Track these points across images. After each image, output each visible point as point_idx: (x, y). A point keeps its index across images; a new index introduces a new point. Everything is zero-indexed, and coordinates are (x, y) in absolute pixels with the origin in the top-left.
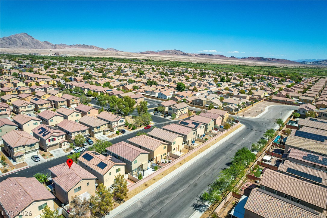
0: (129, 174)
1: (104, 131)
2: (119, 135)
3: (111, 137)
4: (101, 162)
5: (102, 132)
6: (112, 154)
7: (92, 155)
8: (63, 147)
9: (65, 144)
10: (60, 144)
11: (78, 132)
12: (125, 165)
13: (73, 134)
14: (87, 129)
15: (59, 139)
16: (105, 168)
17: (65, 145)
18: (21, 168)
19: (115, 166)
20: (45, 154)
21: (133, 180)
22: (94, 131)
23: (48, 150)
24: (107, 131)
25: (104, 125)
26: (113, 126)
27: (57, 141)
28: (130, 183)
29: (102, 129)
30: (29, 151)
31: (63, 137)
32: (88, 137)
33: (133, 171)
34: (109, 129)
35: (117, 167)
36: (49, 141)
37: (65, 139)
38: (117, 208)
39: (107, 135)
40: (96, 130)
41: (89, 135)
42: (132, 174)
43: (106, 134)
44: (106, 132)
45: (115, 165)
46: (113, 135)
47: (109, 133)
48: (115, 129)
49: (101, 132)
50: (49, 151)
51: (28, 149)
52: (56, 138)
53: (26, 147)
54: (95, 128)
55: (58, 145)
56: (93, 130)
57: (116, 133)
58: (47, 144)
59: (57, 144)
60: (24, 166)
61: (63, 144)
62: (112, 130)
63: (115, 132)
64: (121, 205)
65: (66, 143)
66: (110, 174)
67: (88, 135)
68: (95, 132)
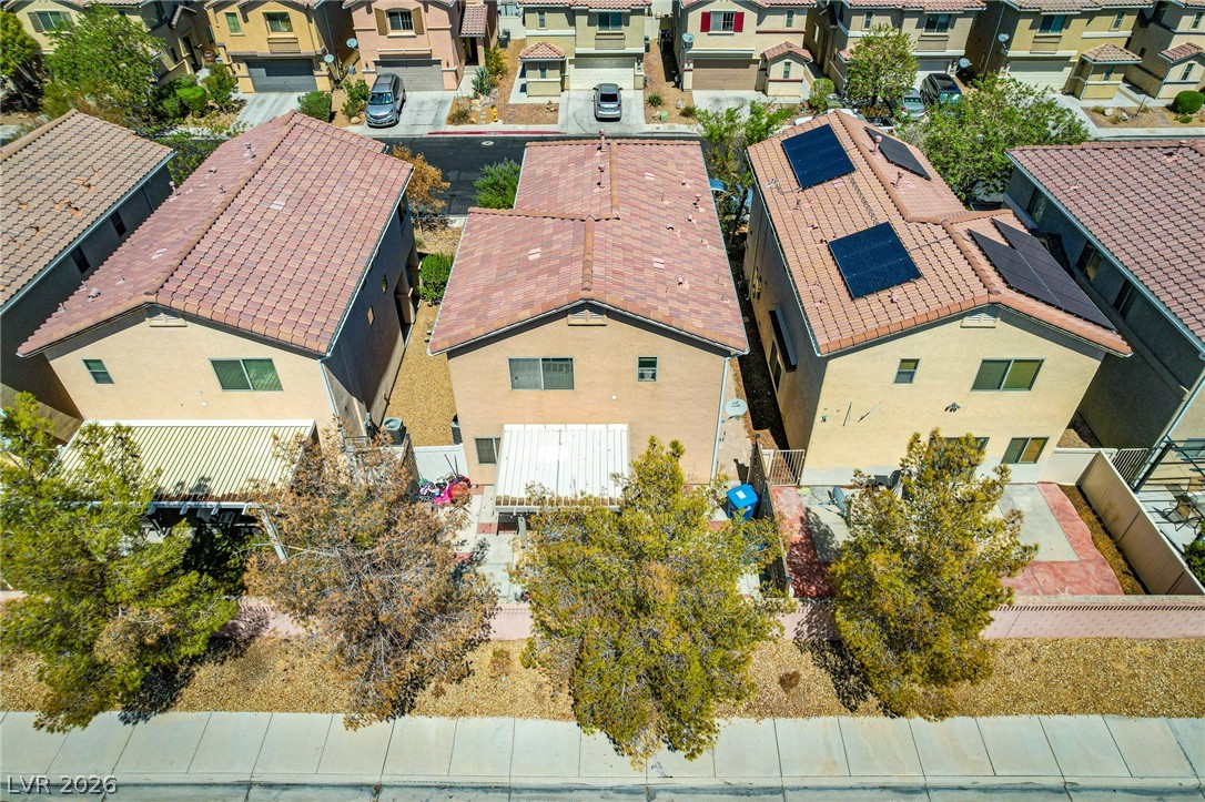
0: (1109, 454)
1: (1083, 62)
2: (1186, 121)
3: (1116, 121)
4: (885, 230)
5: (1068, 71)
6: (1039, 214)
7: (853, 154)
8: (772, 88)
9: (787, 73)
10: (765, 63)
11: (899, 15)
12: (1109, 360)
13: (858, 21)
14: (966, 14)
15: (765, 26)
16: (884, 295)
17: (786, 79)
18: (521, 128)
19: (985, 320)
20: (664, 98)
21: (1120, 528)
22: (1008, 43)
23: (688, 79)
24: (1108, 69)
25: (1106, 12)
26: (1177, 42)
27: (749, 41)
28: (1075, 543)
29: (1076, 42)
30: (592, 50)
31: (789, 23)
32: (952, 72)
33: (1170, 445)
34: (1130, 58)
35: (1013, 344)
36: (706, 25)
37: (797, 42)
38: (790, 728)
39: (1092, 104)
40: (1023, 41)
41: (965, 63)
42: (1136, 474)
43: (1087, 92)
44: (1094, 80)
45: (994, 309)
46: (1135, 116)
47: (1112, 94)
48: (1175, 73)
49: (1057, 63)
50: (694, 87)
51: (586, 38)
52: (750, 17)
53: (582, 20)
54: (1024, 24)
55: (754, 69)
56: (1003, 37)
57: (1174, 108)
58: (686, 38)
59: (742, 61)
60: (537, 122)
61: (776, 70)
62: (1143, 77)
63: (1168, 93)
64: (847, 720)
65: (798, 70)
66: (908, 370)
67: (955, 59)
68: (1011, 53)
